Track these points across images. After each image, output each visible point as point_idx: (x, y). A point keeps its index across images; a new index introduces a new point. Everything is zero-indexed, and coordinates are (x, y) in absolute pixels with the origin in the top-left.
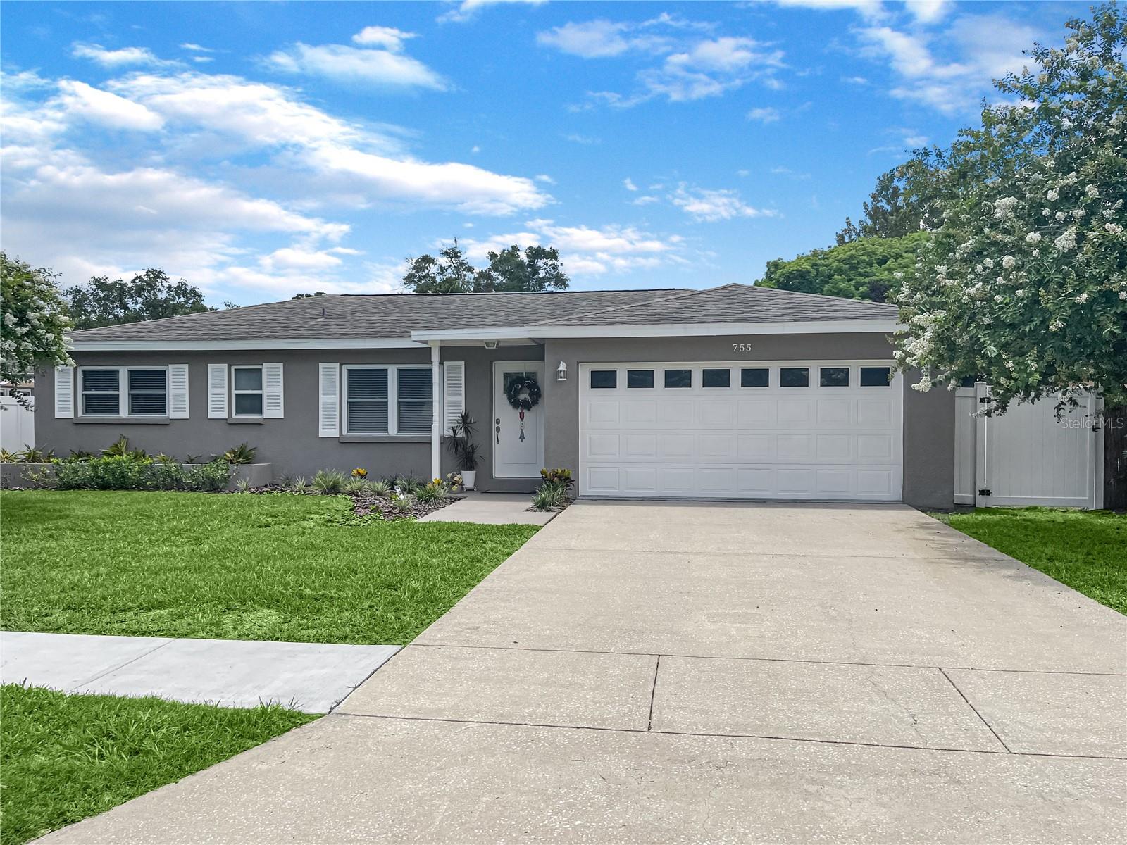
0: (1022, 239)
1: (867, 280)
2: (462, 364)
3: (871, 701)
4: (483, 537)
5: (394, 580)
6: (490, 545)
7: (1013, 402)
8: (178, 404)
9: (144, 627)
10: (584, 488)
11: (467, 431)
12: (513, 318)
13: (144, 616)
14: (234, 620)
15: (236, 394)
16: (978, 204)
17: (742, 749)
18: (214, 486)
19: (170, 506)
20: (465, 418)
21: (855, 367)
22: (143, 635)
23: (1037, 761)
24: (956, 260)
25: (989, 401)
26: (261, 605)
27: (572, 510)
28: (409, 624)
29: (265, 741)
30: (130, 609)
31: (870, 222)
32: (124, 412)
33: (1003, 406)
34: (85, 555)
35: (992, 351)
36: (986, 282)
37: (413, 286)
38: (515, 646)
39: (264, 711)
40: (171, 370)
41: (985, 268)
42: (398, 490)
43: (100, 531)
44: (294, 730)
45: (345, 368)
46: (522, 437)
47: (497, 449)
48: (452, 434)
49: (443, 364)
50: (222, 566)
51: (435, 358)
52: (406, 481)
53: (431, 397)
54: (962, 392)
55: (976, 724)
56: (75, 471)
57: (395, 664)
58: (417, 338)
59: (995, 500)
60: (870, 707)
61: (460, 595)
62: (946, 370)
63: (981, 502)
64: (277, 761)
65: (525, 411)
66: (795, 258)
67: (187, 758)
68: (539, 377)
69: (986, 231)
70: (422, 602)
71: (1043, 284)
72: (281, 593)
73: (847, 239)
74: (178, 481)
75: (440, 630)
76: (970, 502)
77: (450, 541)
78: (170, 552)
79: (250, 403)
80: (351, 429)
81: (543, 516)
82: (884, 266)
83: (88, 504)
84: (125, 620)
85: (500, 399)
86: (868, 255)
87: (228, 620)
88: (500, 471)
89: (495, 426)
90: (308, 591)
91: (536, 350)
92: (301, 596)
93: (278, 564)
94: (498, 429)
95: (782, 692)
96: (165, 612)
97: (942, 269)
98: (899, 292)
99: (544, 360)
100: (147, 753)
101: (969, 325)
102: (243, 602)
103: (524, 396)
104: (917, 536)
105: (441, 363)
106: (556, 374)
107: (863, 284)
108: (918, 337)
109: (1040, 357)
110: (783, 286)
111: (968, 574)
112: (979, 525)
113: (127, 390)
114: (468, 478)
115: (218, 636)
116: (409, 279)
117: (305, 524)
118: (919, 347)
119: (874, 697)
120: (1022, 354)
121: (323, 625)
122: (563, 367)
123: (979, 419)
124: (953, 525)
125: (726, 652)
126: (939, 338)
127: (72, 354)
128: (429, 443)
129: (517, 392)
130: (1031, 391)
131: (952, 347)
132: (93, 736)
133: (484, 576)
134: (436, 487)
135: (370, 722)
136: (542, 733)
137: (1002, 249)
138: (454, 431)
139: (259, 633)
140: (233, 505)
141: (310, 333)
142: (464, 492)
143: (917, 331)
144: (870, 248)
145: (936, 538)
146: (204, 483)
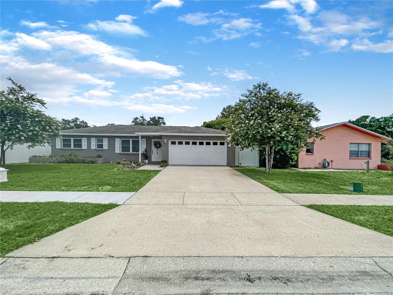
0: (245, 122)
1: (221, 126)
2: (145, 139)
3: (220, 198)
4: (150, 172)
5: (133, 180)
6: (152, 174)
7: (244, 149)
8: (84, 145)
9: (82, 190)
10: (170, 163)
11: (146, 152)
12: (155, 131)
13: (82, 188)
14: (101, 188)
15: (97, 144)
16: (238, 115)
17: (199, 207)
18: (93, 162)
19: (84, 167)
20: (146, 150)
21: (219, 142)
22: (82, 191)
23: (246, 206)
24: (235, 124)
25: (241, 148)
26: (107, 185)
27: (167, 167)
28: (137, 188)
29: (111, 209)
30: (79, 186)
31: (222, 116)
32: (72, 147)
33: (243, 149)
34: (67, 176)
35: (241, 140)
36: (240, 128)
37: (134, 123)
38: (158, 191)
39: (110, 204)
40: (83, 139)
41: (240, 126)
42: (132, 163)
43: (69, 171)
44: (116, 207)
45: (121, 139)
46: (157, 153)
47: (152, 156)
48: (143, 153)
50: (97, 178)
51: (140, 138)
52: (134, 162)
53: (139, 146)
54: (236, 146)
55: (237, 201)
56: (61, 159)
57: (135, 195)
58: (136, 134)
59: (242, 165)
60: (220, 199)
61: (147, 183)
62: (233, 143)
63: (240, 165)
64: (114, 213)
65: (158, 149)
66: (208, 122)
67: (96, 213)
68: (161, 142)
69: (240, 120)
70: (140, 184)
71: (248, 129)
72: (110, 183)
73: (218, 119)
74: (85, 161)
75: (143, 189)
76: (238, 165)
77: (144, 173)
78: (86, 176)
79: (101, 146)
80: (122, 151)
81: (162, 168)
82: (224, 124)
83: (65, 166)
84: (78, 189)
85: (153, 146)
86: (221, 122)
87: (100, 188)
88: (153, 160)
90: (116, 183)
91: (160, 137)
92: (115, 184)
93: (109, 177)
94: (153, 152)
95: (206, 197)
96: (87, 187)
97: (233, 126)
98: (226, 129)
99: (162, 139)
100: (88, 212)
101: (237, 136)
102: (103, 185)
103: (158, 146)
104: (229, 171)
105: (141, 139)
106: (164, 142)
107: (220, 127)
108: (229, 137)
109: (248, 141)
110: (207, 127)
111: (237, 178)
112: (239, 169)
113: (73, 143)
114: (147, 161)
115: (98, 191)
116: (133, 122)
117: (113, 170)
118: (229, 139)
119: (221, 197)
120: (245, 141)
121: (119, 189)
122: (165, 140)
123: (239, 151)
124: (235, 169)
125: (196, 191)
126: (232, 138)
127: (62, 135)
128: (139, 154)
129: (156, 145)
130: (247, 147)
131: (234, 139)
132: (76, 210)
133: (151, 179)
134: (140, 163)
135: (131, 205)
136: (164, 206)
137: (242, 123)
139: (107, 190)
140: (98, 166)
141: (113, 132)
142: (146, 164)
143: (229, 136)
144: (222, 120)
145: (232, 172)
146: (90, 162)
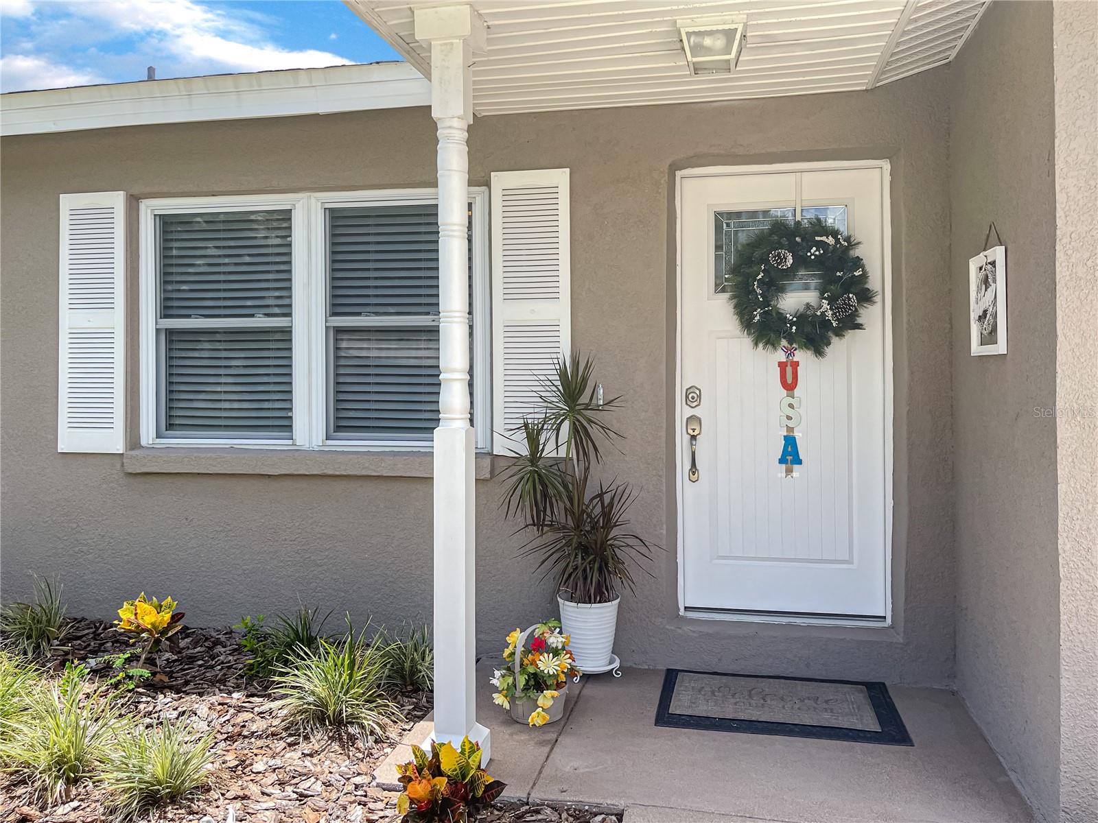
2: (560, 178)
20: (571, 385)
45: (148, 210)
48: (525, 451)
49: (487, 184)
51: (453, 160)
65: (803, 357)
89: (682, 412)
94: (694, 424)
105: (478, 179)
138: (533, 437)
